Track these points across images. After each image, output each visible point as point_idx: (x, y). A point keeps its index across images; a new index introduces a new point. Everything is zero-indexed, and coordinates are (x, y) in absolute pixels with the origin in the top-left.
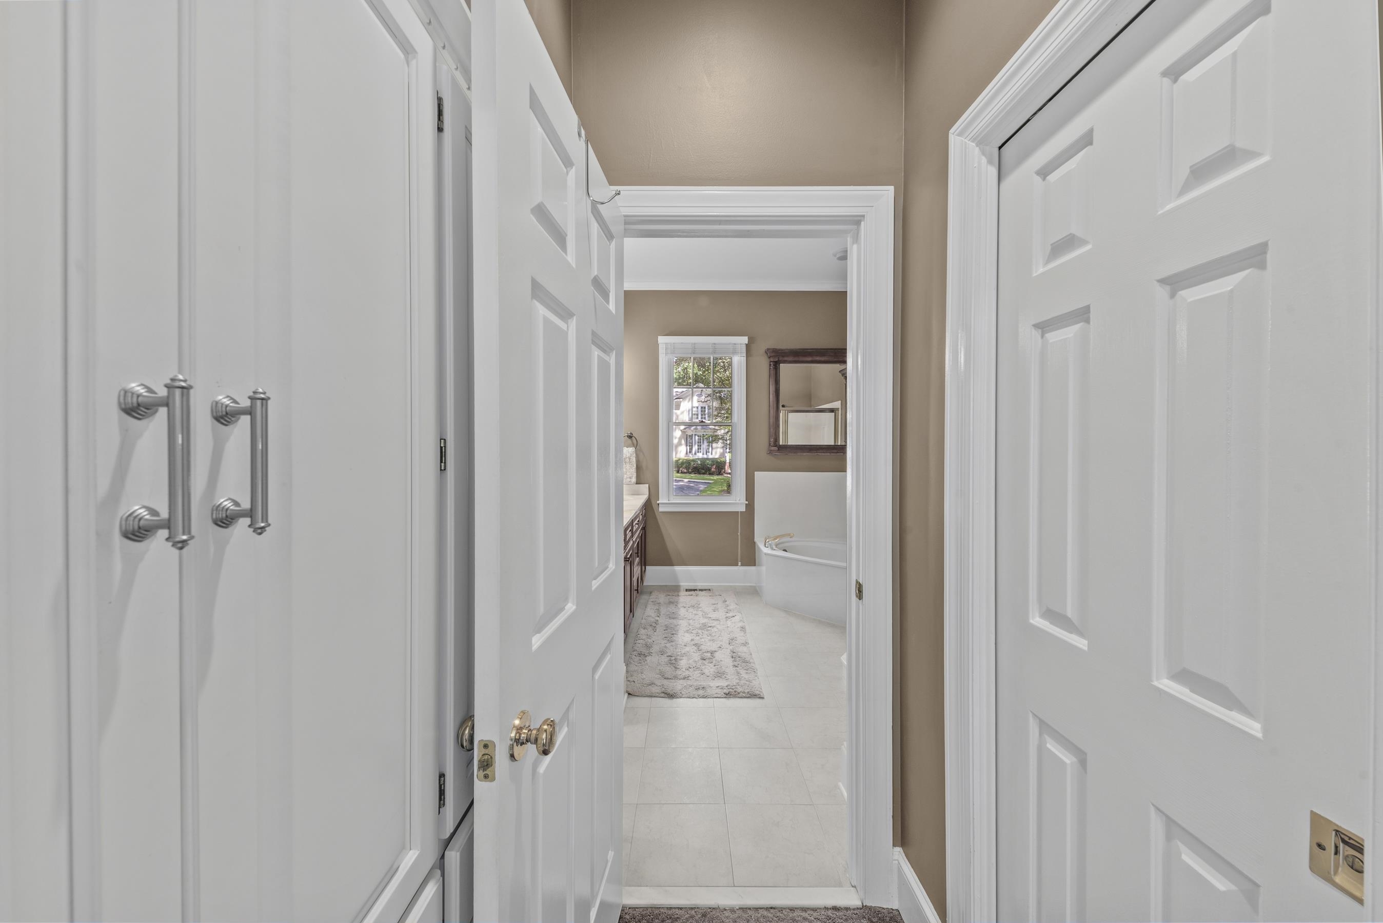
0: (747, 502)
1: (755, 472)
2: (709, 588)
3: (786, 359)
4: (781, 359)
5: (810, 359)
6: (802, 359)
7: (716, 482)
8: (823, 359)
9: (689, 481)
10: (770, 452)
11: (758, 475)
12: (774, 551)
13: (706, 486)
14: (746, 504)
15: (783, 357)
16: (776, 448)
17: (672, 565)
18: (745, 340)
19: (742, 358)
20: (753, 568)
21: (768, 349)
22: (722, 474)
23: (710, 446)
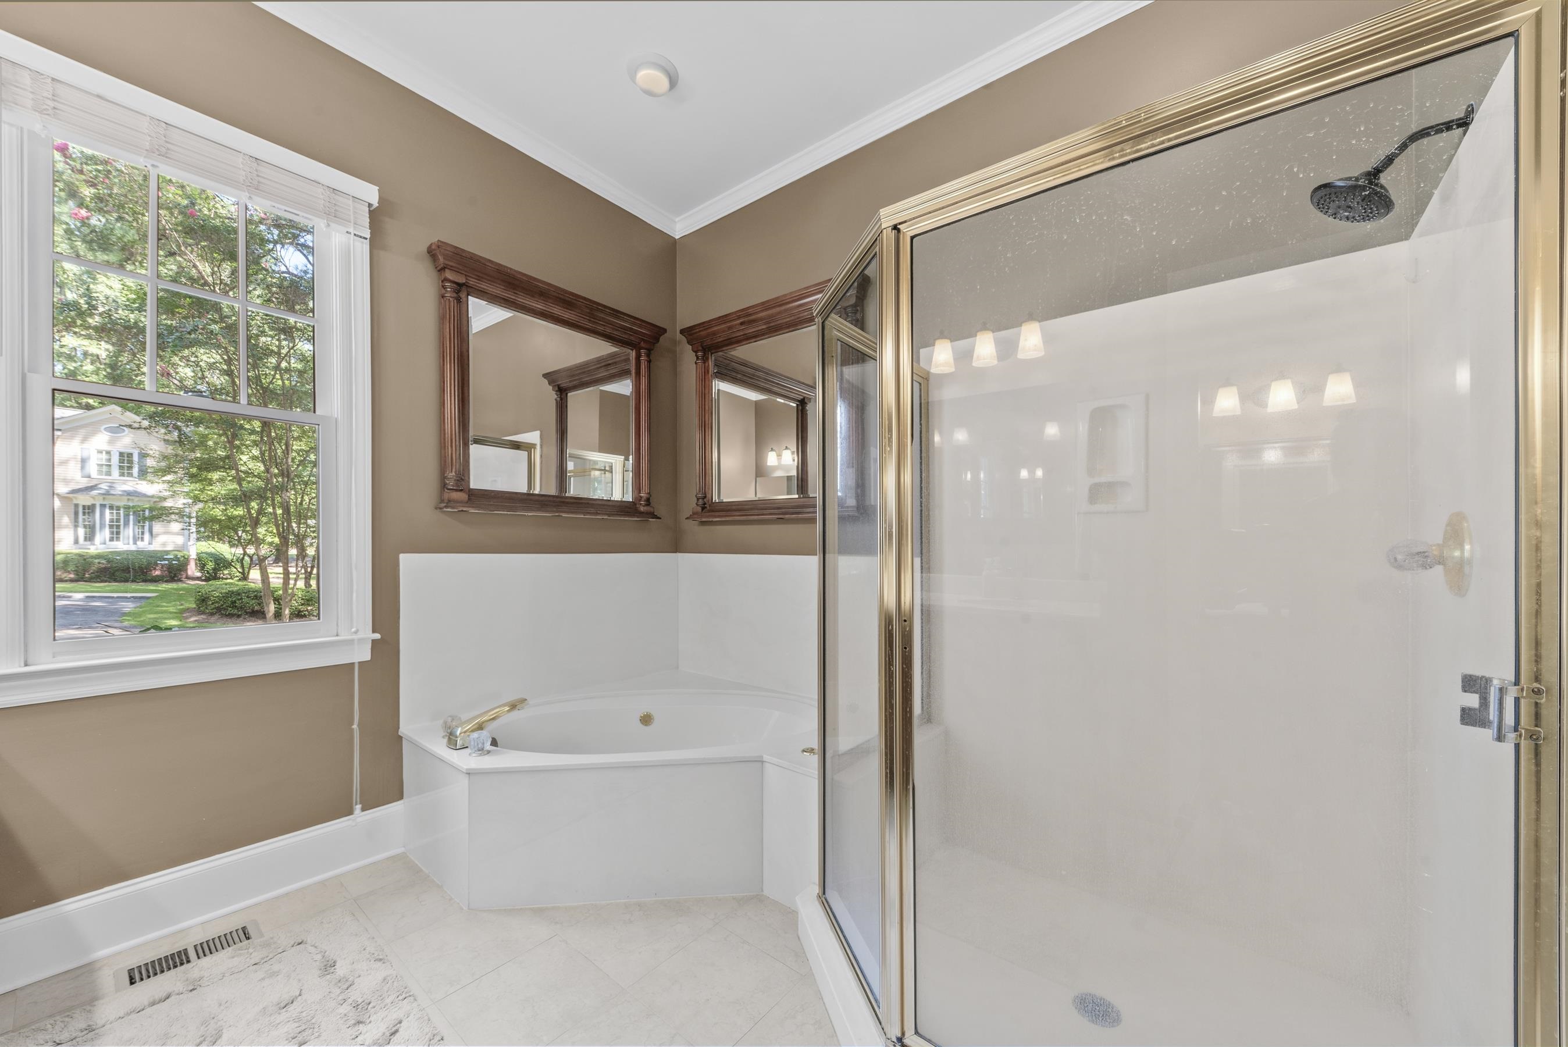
0: (377, 636)
1: (402, 556)
2: (235, 924)
3: (484, 286)
4: (472, 282)
5: (539, 306)
6: (522, 299)
7: (163, 596)
8: (567, 315)
9: (87, 597)
10: (443, 503)
11: (406, 560)
12: (487, 758)
13: (138, 605)
14: (373, 641)
15: (479, 279)
16: (463, 496)
17: (47, 897)
18: (371, 194)
19: (359, 242)
20: (395, 808)
21: (441, 245)
22: (180, 580)
23: (147, 528)
